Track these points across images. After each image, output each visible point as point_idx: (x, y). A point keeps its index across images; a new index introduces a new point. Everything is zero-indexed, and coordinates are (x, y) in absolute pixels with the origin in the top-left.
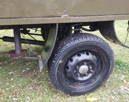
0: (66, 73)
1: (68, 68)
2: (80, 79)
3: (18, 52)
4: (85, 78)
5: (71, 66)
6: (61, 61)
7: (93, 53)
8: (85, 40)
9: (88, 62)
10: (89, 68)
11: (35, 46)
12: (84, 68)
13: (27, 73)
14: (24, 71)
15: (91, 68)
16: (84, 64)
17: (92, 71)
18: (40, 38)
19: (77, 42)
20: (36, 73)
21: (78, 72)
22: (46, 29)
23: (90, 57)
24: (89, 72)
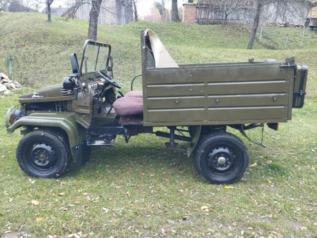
0: (207, 162)
1: (209, 158)
2: (220, 169)
3: (172, 144)
4: (224, 169)
5: (211, 156)
6: (203, 151)
7: (229, 148)
8: (226, 136)
9: (225, 155)
10: (226, 160)
11: (182, 142)
12: (222, 159)
13: (172, 167)
14: (171, 164)
15: (228, 159)
16: (221, 156)
17: (229, 163)
18: (187, 134)
19: (221, 137)
20: (182, 167)
21: (217, 162)
22: (192, 129)
23: (226, 150)
24: (227, 164)
